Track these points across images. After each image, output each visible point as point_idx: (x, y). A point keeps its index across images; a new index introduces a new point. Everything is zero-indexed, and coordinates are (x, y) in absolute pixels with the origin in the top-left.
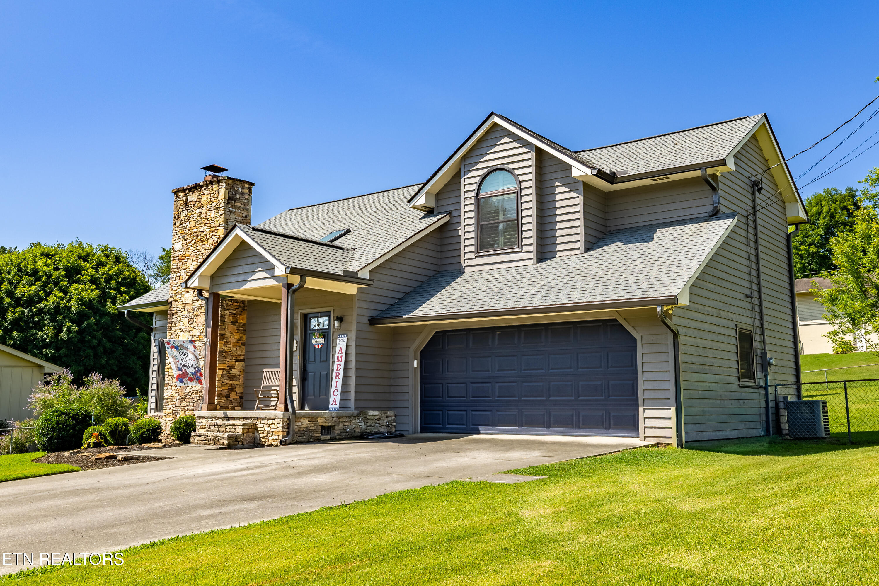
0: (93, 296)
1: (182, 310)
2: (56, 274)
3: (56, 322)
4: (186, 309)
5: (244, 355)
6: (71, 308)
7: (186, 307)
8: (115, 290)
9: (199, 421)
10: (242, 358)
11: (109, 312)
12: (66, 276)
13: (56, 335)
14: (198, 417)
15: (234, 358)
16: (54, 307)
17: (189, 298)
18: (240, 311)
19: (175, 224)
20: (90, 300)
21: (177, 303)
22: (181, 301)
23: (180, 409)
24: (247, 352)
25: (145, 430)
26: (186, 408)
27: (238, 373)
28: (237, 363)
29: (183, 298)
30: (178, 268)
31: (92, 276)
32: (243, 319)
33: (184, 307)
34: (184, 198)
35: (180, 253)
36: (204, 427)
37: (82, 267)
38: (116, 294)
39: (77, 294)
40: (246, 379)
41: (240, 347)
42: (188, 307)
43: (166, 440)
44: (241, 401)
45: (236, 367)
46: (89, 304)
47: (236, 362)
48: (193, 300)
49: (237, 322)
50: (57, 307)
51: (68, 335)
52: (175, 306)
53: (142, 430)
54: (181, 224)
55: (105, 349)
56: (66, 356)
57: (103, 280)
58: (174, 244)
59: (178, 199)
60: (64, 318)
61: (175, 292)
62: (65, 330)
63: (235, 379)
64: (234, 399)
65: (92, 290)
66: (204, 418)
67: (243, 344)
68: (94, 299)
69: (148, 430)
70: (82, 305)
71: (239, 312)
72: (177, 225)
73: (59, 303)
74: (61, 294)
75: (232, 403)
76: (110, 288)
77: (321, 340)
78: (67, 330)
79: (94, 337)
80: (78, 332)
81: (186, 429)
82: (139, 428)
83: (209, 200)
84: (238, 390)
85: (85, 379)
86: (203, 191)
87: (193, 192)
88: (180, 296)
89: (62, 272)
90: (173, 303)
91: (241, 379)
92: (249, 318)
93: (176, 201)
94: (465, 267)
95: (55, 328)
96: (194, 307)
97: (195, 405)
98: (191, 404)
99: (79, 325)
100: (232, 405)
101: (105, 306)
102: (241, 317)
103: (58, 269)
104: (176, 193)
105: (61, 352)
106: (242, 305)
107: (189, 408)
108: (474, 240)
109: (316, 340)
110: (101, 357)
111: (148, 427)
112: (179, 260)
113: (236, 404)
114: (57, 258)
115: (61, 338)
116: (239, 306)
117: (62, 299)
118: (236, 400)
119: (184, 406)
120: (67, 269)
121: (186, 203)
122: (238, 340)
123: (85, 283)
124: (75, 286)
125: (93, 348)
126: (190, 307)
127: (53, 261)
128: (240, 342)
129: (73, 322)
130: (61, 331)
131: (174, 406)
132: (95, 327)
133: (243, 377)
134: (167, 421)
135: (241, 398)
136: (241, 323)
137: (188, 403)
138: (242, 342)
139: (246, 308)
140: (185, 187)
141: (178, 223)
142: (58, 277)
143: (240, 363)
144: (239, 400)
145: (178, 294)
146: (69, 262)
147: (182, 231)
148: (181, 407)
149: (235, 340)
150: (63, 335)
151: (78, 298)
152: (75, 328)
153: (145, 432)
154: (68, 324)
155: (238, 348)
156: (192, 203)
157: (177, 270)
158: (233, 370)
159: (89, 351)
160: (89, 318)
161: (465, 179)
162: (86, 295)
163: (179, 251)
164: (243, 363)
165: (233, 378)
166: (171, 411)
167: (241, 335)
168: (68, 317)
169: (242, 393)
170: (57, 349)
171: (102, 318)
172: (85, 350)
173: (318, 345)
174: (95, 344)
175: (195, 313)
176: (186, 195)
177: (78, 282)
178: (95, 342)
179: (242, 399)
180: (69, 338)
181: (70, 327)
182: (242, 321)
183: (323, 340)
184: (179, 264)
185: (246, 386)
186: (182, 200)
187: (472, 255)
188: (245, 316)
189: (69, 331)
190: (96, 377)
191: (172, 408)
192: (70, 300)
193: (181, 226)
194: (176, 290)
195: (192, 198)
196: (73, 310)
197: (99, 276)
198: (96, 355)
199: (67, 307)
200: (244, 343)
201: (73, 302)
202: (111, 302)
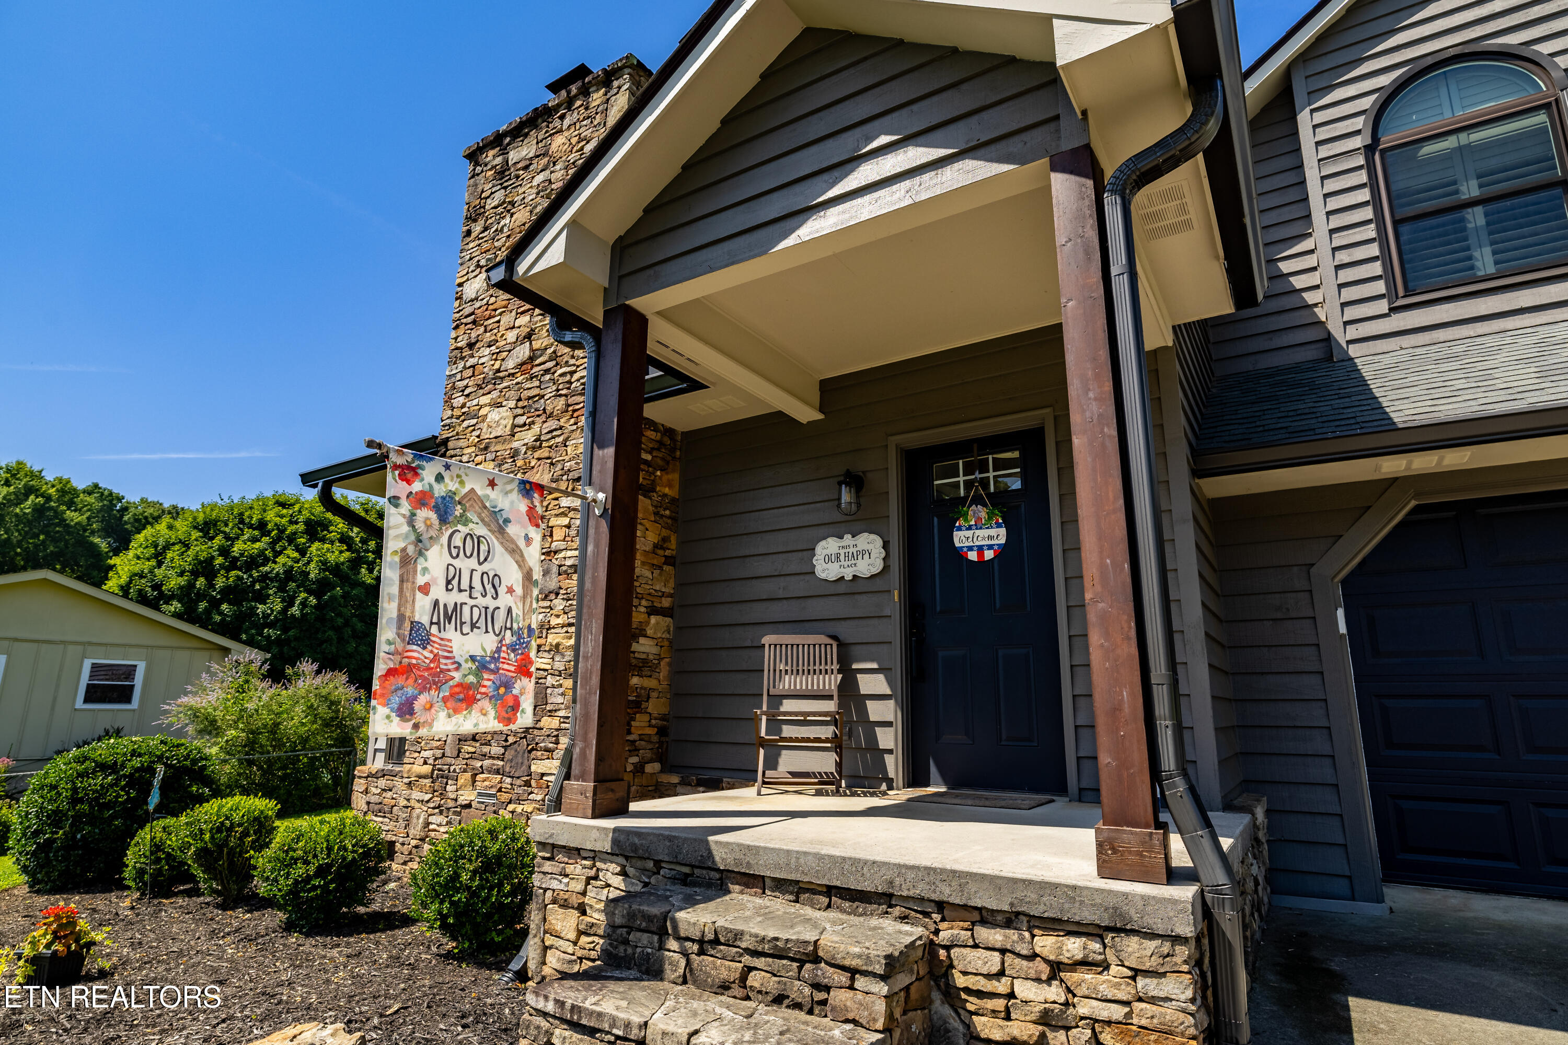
0: (342, 559)
1: (479, 459)
2: (291, 529)
3: (286, 592)
4: (490, 456)
5: (671, 596)
6: (309, 573)
7: (492, 449)
8: (373, 553)
9: (548, 866)
10: (666, 603)
11: (364, 583)
12: (306, 532)
13: (284, 611)
14: (542, 845)
15: (644, 603)
16: (285, 572)
17: (503, 422)
18: (663, 459)
19: (469, 233)
20: (338, 565)
21: (462, 443)
22: (477, 433)
23: (458, 765)
24: (679, 586)
25: (312, 869)
26: (479, 764)
27: (655, 650)
28: (653, 620)
29: (484, 426)
30: (471, 346)
31: (342, 534)
32: (670, 486)
33: (486, 448)
34: (499, 160)
35: (478, 304)
36: (575, 900)
37: (330, 522)
38: (375, 559)
39: (319, 556)
40: (677, 672)
41: (660, 568)
42: (498, 447)
43: (405, 863)
44: (661, 743)
45: (649, 632)
46: (336, 569)
47: (649, 614)
48: (514, 426)
49: (654, 490)
50: (289, 572)
51: (302, 610)
52: (458, 452)
53: (299, 870)
54: (486, 229)
55: (354, 630)
56: (296, 639)
57: (358, 539)
58: (460, 285)
59: (479, 169)
60: (298, 587)
61: (457, 412)
62: (297, 602)
63: (646, 671)
64: (641, 737)
65: (341, 552)
66: (575, 852)
67: (670, 561)
68: (343, 564)
69: (322, 871)
70: (324, 570)
71: (660, 462)
72: (473, 235)
73: (292, 567)
74: (296, 555)
75: (635, 751)
76: (367, 551)
77: (993, 532)
78: (301, 603)
79: (339, 615)
80: (316, 607)
81: (481, 887)
82: (287, 862)
83: (574, 140)
84: (655, 706)
85: (289, 671)
86: (557, 123)
87: (526, 135)
88: (474, 421)
89: (301, 527)
90: (451, 444)
91: (664, 671)
92: (685, 484)
93: (473, 177)
94: (1349, 342)
95: (283, 601)
96: (515, 445)
97: (508, 755)
98: (496, 750)
99: (318, 598)
100: (634, 759)
101: (359, 573)
102: (665, 477)
103: (296, 523)
104: (473, 156)
105: (291, 633)
106: (667, 441)
107: (487, 763)
108: (1378, 264)
109: (969, 533)
110: (348, 642)
111: (323, 859)
112: (474, 322)
113: (648, 755)
114: (297, 507)
115: (292, 615)
116: (660, 443)
117: (297, 562)
118: (649, 742)
119: (472, 756)
120: (308, 523)
121: (502, 173)
122: (656, 546)
123: (332, 543)
124: (316, 544)
125: (337, 630)
126: (503, 450)
127: (291, 512)
128: (660, 552)
129: (310, 592)
130: (291, 604)
131: (439, 753)
132: (342, 601)
133: (670, 664)
134: (413, 803)
135: (662, 731)
136: (665, 495)
137: (486, 749)
138: (668, 553)
139: (678, 453)
140: (503, 128)
141: (477, 228)
142: (295, 533)
143: (659, 618)
144: (655, 739)
145: (467, 416)
146: (313, 514)
147: (485, 246)
148: (460, 761)
149: (648, 548)
150: (295, 610)
151: (321, 561)
152: (313, 601)
153: (308, 879)
154: (303, 595)
155: (657, 572)
156: (519, 166)
157: (466, 352)
158: (642, 640)
159: (330, 633)
160: (334, 588)
161: (1312, 111)
162: (331, 558)
163: (476, 299)
164: (669, 620)
165: (640, 669)
166: (427, 769)
167: (665, 533)
168: (304, 586)
169: (663, 718)
170: (285, 630)
171: (352, 589)
172: (325, 632)
173: (980, 550)
174: (339, 624)
175: (520, 463)
176: (504, 152)
177: (323, 540)
178: (340, 621)
179: (666, 735)
180: (303, 615)
181: (306, 599)
182: (667, 490)
183: (1003, 531)
184: (473, 335)
185: (677, 694)
186: (494, 167)
187: (1382, 306)
188: (675, 477)
189: (304, 604)
190: (307, 666)
191: (431, 761)
192: (308, 563)
193: (486, 233)
194: (463, 406)
195: (520, 153)
196: (312, 576)
197: (353, 535)
198: (341, 640)
199: (303, 571)
200: (672, 557)
201: (313, 565)
202: (368, 569)
